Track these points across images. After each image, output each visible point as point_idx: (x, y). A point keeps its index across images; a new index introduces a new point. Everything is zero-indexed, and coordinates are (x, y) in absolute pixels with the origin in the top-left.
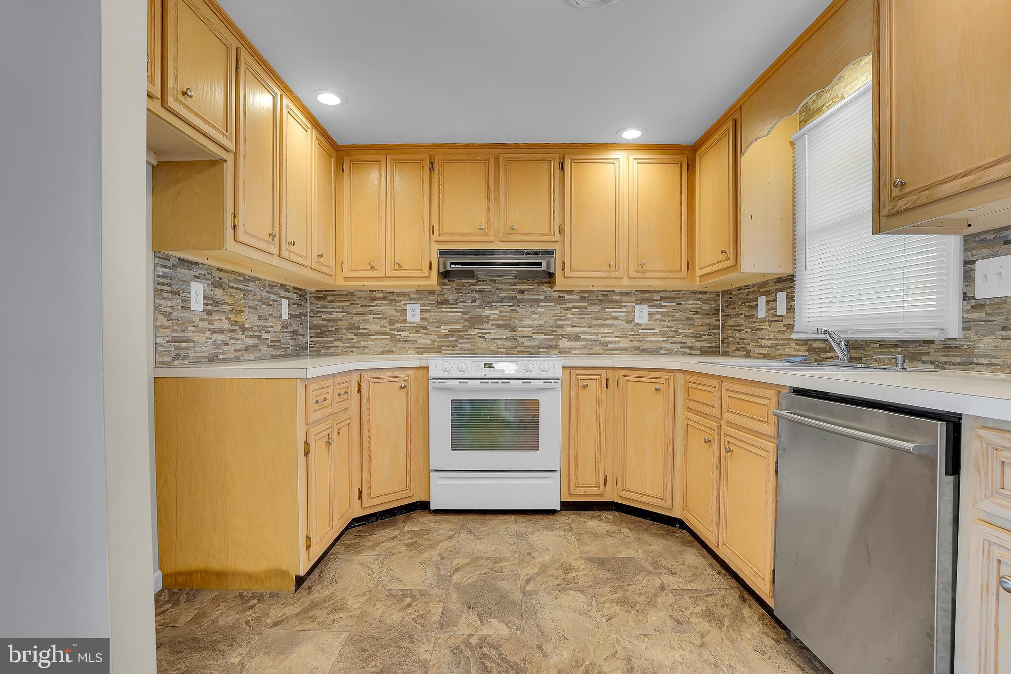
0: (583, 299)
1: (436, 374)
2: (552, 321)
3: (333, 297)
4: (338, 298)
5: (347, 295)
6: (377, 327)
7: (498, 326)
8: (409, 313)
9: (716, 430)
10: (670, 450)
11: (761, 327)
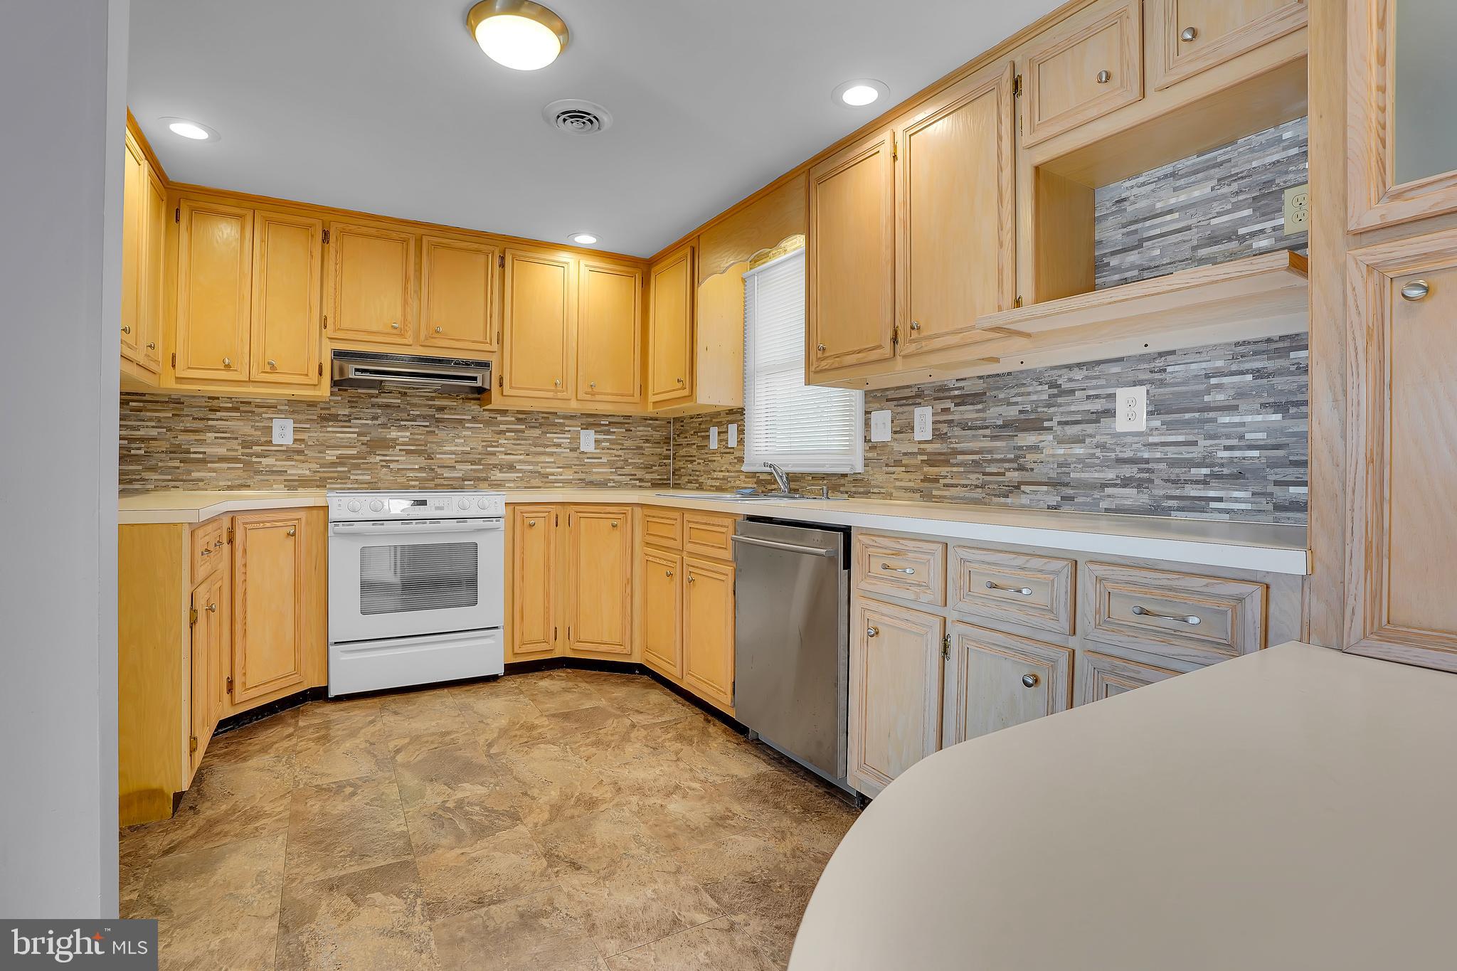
0: (519, 421)
1: (340, 515)
2: (480, 448)
3: (141, 404)
4: (149, 406)
5: (167, 402)
6: (222, 451)
7: (409, 452)
8: (276, 432)
9: (678, 563)
10: (629, 590)
11: (714, 459)
